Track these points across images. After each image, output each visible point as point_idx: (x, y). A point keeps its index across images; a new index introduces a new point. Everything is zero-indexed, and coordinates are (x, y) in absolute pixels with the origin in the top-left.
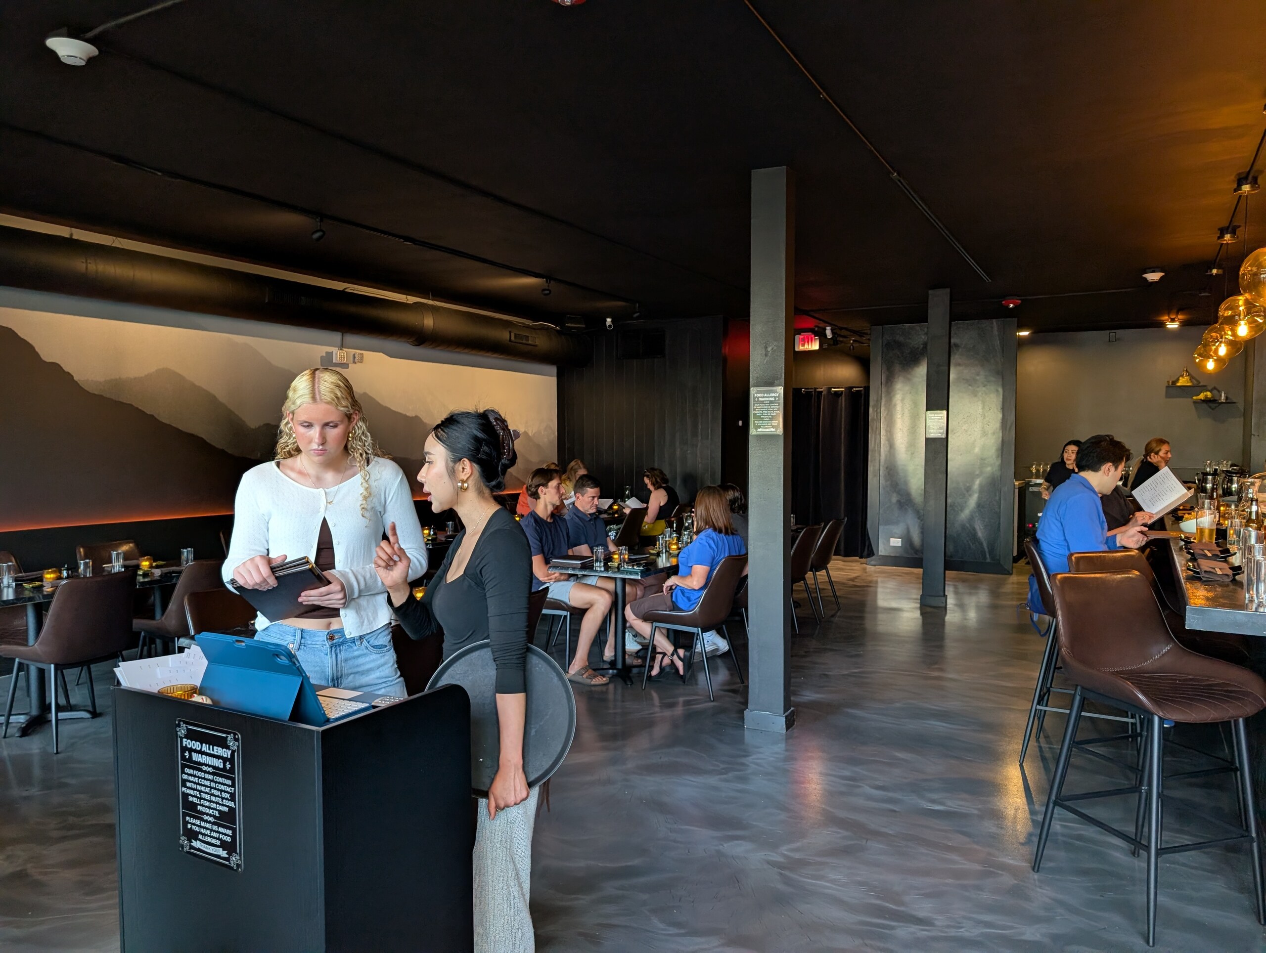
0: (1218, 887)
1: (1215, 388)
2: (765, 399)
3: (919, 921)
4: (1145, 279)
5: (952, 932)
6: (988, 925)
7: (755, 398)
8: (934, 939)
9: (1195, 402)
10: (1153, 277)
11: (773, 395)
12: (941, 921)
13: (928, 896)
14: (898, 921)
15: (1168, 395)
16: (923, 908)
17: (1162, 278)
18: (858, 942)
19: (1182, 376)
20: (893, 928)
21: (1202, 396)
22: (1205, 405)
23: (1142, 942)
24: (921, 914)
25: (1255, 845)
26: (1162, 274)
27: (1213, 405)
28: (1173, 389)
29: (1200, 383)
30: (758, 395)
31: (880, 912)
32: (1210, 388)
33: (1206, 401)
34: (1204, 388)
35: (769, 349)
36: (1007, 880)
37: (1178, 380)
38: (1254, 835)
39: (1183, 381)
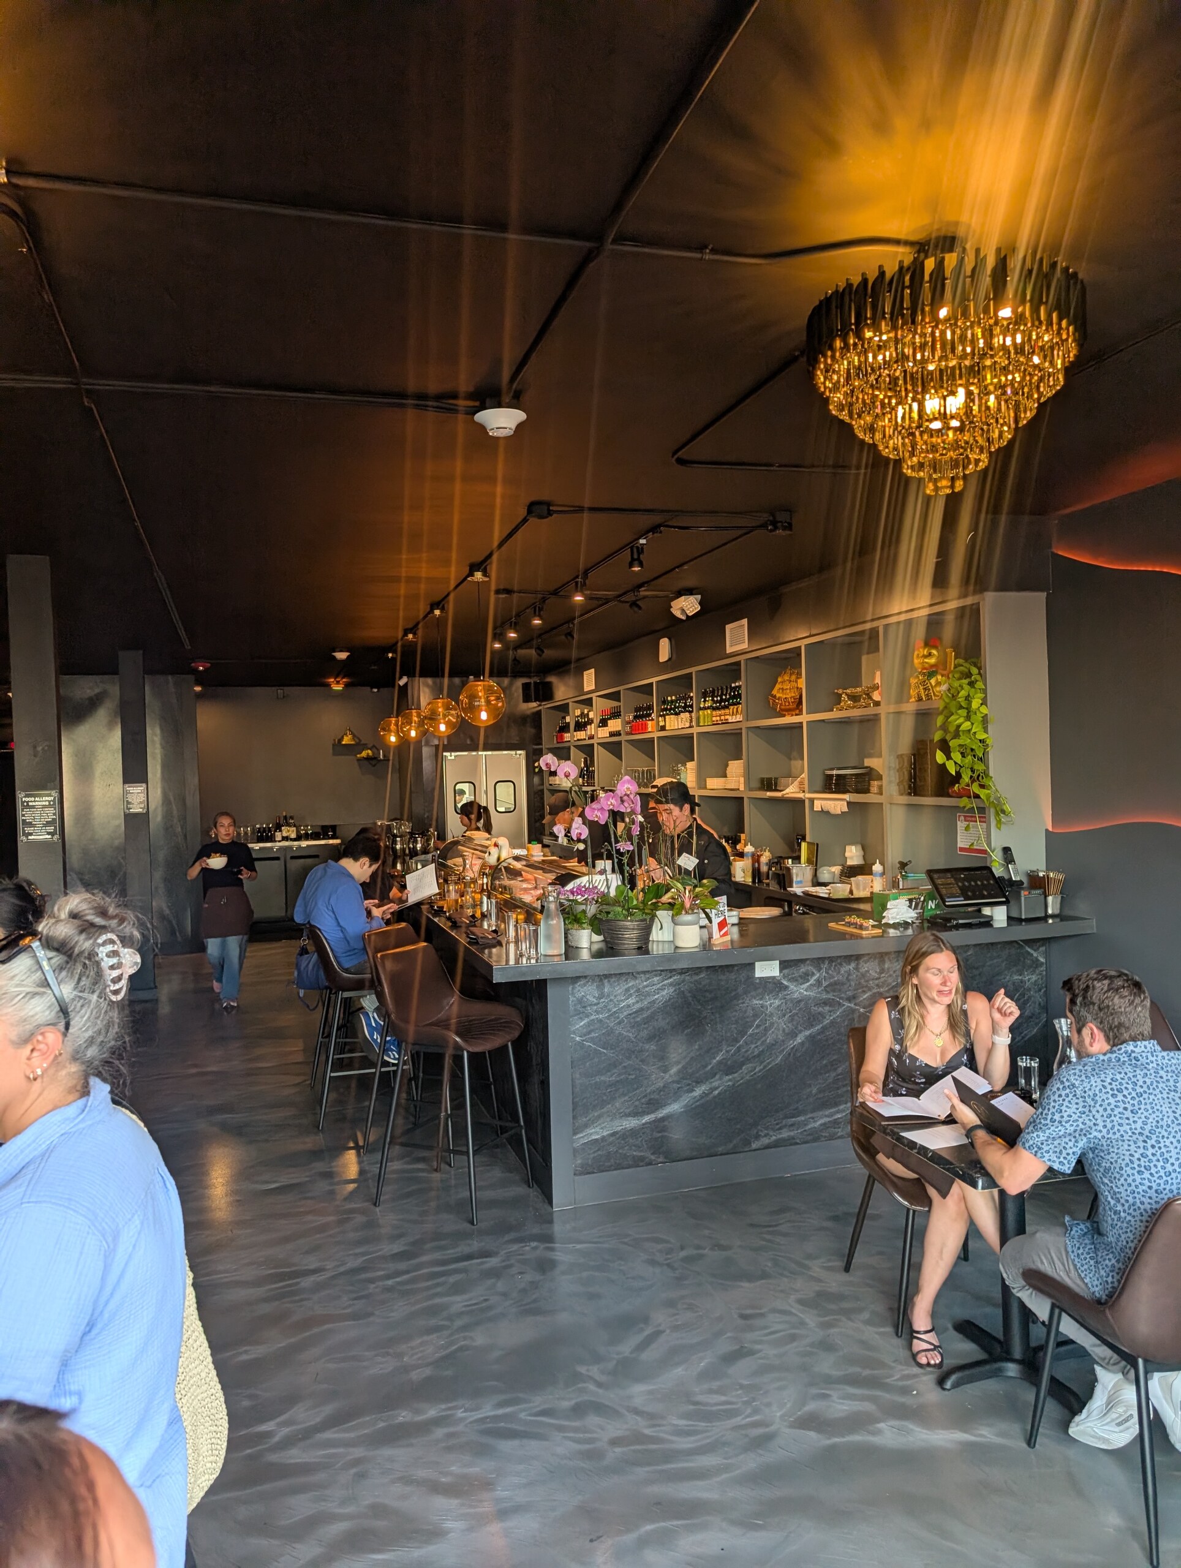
0: (497, 1173)
1: (374, 746)
2: (37, 803)
3: (314, 1272)
4: (334, 657)
5: (342, 1269)
6: (363, 1254)
7: (23, 802)
8: (333, 1277)
9: (359, 760)
10: (342, 656)
11: (47, 798)
12: (330, 1265)
13: (307, 1252)
14: (298, 1278)
15: (335, 753)
16: (312, 1263)
17: (348, 657)
18: (277, 1303)
19: (346, 734)
20: (298, 1283)
21: (364, 754)
22: (366, 762)
23: (469, 1225)
24: (312, 1267)
25: (523, 1131)
26: (348, 654)
27: (374, 762)
28: (339, 748)
29: (360, 740)
30: (27, 799)
31: (281, 1277)
32: (370, 746)
33: (368, 759)
34: (365, 747)
35: (39, 749)
36: (360, 1219)
37: (342, 739)
38: (522, 1124)
39: (346, 740)
